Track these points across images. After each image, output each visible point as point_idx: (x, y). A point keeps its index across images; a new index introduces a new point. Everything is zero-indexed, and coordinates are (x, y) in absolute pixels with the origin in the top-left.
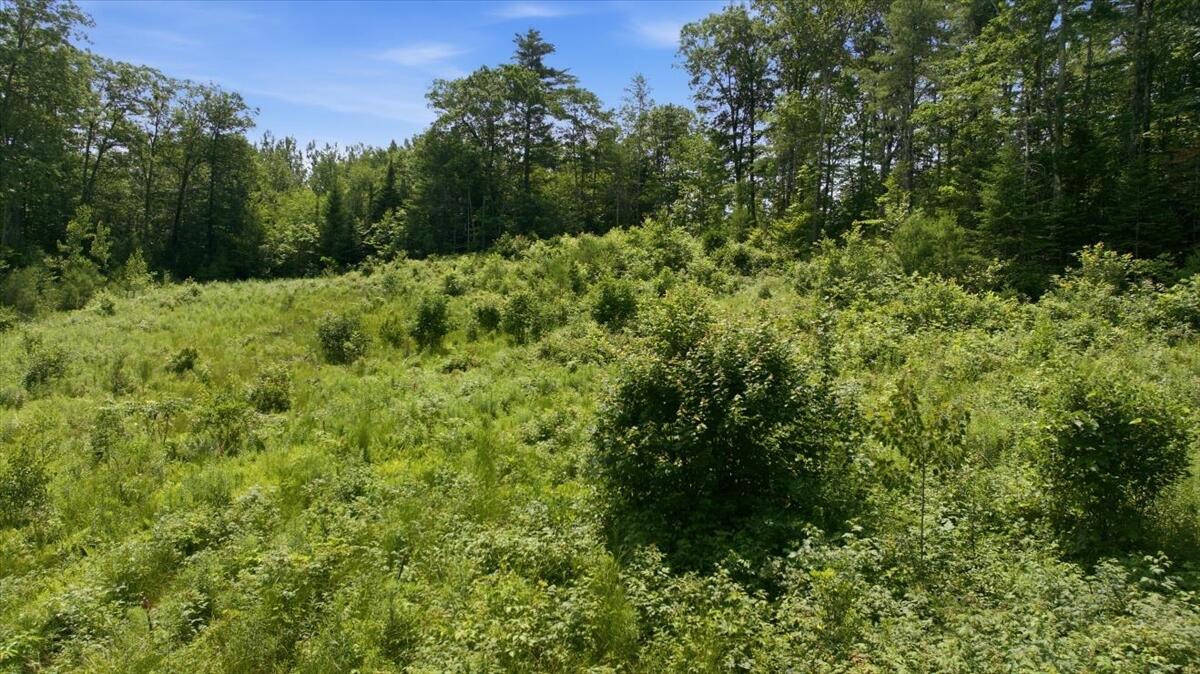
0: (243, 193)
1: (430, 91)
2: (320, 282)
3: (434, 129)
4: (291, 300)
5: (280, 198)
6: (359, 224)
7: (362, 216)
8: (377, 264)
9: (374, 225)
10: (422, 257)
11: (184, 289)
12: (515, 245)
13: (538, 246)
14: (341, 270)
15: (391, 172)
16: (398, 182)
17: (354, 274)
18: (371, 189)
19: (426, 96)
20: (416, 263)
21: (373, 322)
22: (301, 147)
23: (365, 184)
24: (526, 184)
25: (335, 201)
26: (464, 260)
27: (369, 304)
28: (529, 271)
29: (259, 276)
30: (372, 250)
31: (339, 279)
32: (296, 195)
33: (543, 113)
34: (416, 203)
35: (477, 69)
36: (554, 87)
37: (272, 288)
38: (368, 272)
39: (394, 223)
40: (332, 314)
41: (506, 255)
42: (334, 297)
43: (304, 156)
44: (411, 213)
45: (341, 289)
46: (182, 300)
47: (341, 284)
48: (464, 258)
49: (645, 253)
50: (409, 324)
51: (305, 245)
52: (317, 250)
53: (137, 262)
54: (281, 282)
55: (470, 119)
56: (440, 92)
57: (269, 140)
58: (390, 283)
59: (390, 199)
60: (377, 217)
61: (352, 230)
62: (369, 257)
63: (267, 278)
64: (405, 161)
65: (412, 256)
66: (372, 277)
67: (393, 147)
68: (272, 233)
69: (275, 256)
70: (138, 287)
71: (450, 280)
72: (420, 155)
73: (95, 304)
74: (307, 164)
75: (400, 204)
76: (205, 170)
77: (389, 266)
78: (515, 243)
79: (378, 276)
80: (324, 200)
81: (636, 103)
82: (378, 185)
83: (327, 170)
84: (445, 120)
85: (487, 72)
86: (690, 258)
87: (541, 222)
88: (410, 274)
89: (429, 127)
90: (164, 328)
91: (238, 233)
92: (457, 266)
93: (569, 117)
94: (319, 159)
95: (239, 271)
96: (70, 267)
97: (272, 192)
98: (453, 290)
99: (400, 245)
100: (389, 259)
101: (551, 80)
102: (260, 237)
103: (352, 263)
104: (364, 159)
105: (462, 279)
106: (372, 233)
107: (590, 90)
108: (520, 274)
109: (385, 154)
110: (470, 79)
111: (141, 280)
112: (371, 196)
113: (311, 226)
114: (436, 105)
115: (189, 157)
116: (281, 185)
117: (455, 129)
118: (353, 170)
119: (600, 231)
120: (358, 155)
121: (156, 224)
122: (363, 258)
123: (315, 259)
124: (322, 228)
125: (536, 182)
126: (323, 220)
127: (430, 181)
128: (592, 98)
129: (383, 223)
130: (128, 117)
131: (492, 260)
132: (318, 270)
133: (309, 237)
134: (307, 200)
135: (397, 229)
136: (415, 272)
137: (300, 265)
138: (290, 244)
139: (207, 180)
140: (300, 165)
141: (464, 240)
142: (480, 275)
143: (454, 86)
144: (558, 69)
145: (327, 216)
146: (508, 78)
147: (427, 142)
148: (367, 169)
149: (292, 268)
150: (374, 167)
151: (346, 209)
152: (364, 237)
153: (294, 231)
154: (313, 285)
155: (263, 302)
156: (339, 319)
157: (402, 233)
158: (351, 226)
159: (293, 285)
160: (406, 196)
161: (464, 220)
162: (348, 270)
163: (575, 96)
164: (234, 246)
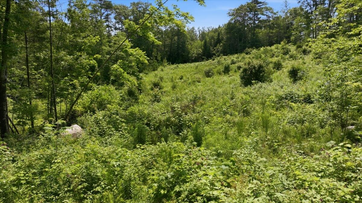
0: (184, 43)
1: (228, 12)
2: (203, 63)
3: (229, 22)
4: (197, 67)
5: (192, 43)
6: (211, 48)
7: (211, 46)
8: (216, 58)
9: (215, 48)
10: (226, 55)
11: (175, 66)
12: (249, 51)
13: (254, 51)
14: (207, 60)
15: (219, 34)
16: (221, 36)
17: (210, 60)
18: (214, 39)
19: (227, 14)
20: (225, 57)
21: (215, 70)
22: (196, 29)
23: (212, 37)
24: (254, 34)
25: (205, 42)
26: (236, 56)
27: (214, 67)
28: (251, 57)
29: (189, 62)
30: (215, 54)
31: (207, 62)
32: (196, 42)
33: (258, 14)
34: (225, 42)
35: (240, 5)
36: (261, 7)
37: (192, 65)
38: (214, 60)
39: (220, 47)
40: (207, 68)
41: (247, 54)
42: (206, 66)
43: (197, 31)
44: (224, 44)
45: (207, 64)
46: (175, 68)
47: (208, 63)
48: (236, 55)
49: (279, 51)
50: (222, 69)
51: (199, 54)
52: (202, 55)
53: (165, 60)
54: (194, 63)
55: (239, 18)
56: (231, 12)
57: (189, 28)
58: (219, 62)
59: (219, 41)
60: (215, 46)
61: (209, 50)
62: (214, 56)
63: (191, 62)
64: (222, 31)
65: (224, 55)
66: (215, 61)
67: (219, 27)
68: (192, 52)
69: (192, 57)
70: (165, 66)
71: (232, 60)
72: (226, 29)
73: (159, 69)
74: (198, 33)
75: (221, 42)
76: (176, 38)
77: (218, 58)
78: (249, 50)
79: (216, 61)
80: (203, 42)
81: (285, 8)
82: (215, 38)
83: (203, 35)
84: (232, 20)
85: (242, 6)
86: (290, 51)
87: (257, 44)
88: (223, 59)
89: (228, 22)
90: (174, 73)
91: (184, 52)
92: (234, 57)
93: (265, 15)
94: (201, 32)
95: (184, 62)
96: (153, 62)
97: (191, 42)
98: (233, 63)
99: (221, 53)
100: (218, 56)
101: (261, 5)
102: (189, 53)
103: (210, 58)
104: (212, 31)
105: (235, 60)
106: (214, 50)
107: (271, 7)
108: (249, 58)
109: (217, 29)
110: (238, 8)
111: (166, 64)
112: (214, 41)
113: (200, 50)
114: (229, 16)
115: (172, 35)
116: (192, 40)
117: (234, 22)
118: (209, 34)
119: (271, 45)
120: (211, 29)
121: (166, 51)
122: (213, 57)
123: (201, 57)
124: (203, 50)
125: (257, 33)
126: (203, 48)
127: (228, 36)
128: (271, 9)
129: (217, 47)
130: (160, 27)
131: (243, 55)
132: (202, 60)
133: (200, 52)
134: (199, 43)
135: (220, 48)
136: (225, 59)
137: (198, 59)
138: (195, 54)
139: (176, 40)
140: (196, 34)
141: (237, 50)
142: (240, 59)
143: (234, 10)
144: (262, 1)
145: (204, 47)
146: (248, 7)
147: (228, 26)
148: (213, 34)
149: (196, 60)
150: (215, 33)
151: (208, 45)
152: (212, 51)
153: (196, 51)
154: (201, 64)
155: (191, 68)
156: (208, 69)
157: (222, 49)
158: (209, 49)
159: (197, 64)
160: (223, 40)
161: (237, 45)
162: (209, 60)
163: (267, 9)
164: (183, 55)
